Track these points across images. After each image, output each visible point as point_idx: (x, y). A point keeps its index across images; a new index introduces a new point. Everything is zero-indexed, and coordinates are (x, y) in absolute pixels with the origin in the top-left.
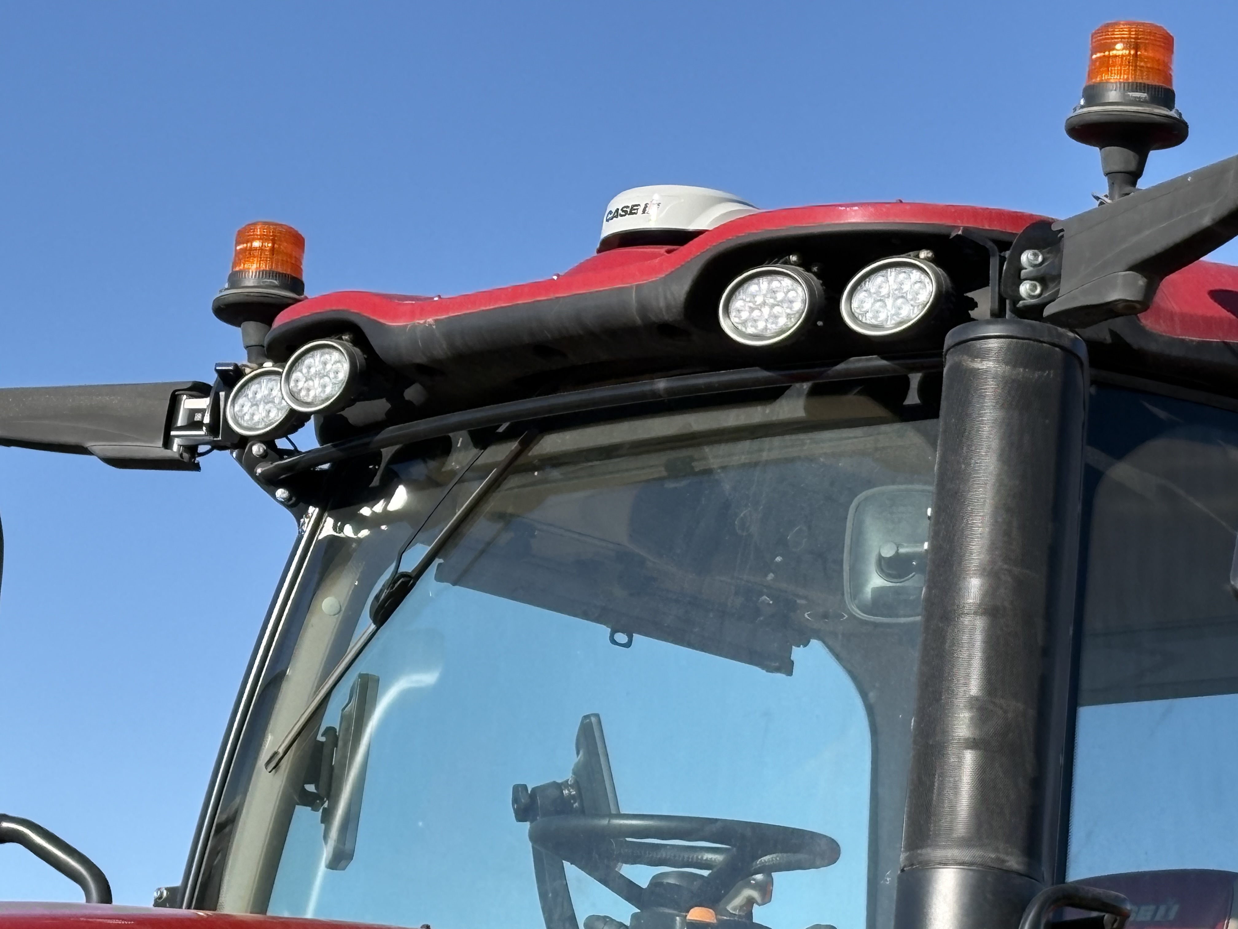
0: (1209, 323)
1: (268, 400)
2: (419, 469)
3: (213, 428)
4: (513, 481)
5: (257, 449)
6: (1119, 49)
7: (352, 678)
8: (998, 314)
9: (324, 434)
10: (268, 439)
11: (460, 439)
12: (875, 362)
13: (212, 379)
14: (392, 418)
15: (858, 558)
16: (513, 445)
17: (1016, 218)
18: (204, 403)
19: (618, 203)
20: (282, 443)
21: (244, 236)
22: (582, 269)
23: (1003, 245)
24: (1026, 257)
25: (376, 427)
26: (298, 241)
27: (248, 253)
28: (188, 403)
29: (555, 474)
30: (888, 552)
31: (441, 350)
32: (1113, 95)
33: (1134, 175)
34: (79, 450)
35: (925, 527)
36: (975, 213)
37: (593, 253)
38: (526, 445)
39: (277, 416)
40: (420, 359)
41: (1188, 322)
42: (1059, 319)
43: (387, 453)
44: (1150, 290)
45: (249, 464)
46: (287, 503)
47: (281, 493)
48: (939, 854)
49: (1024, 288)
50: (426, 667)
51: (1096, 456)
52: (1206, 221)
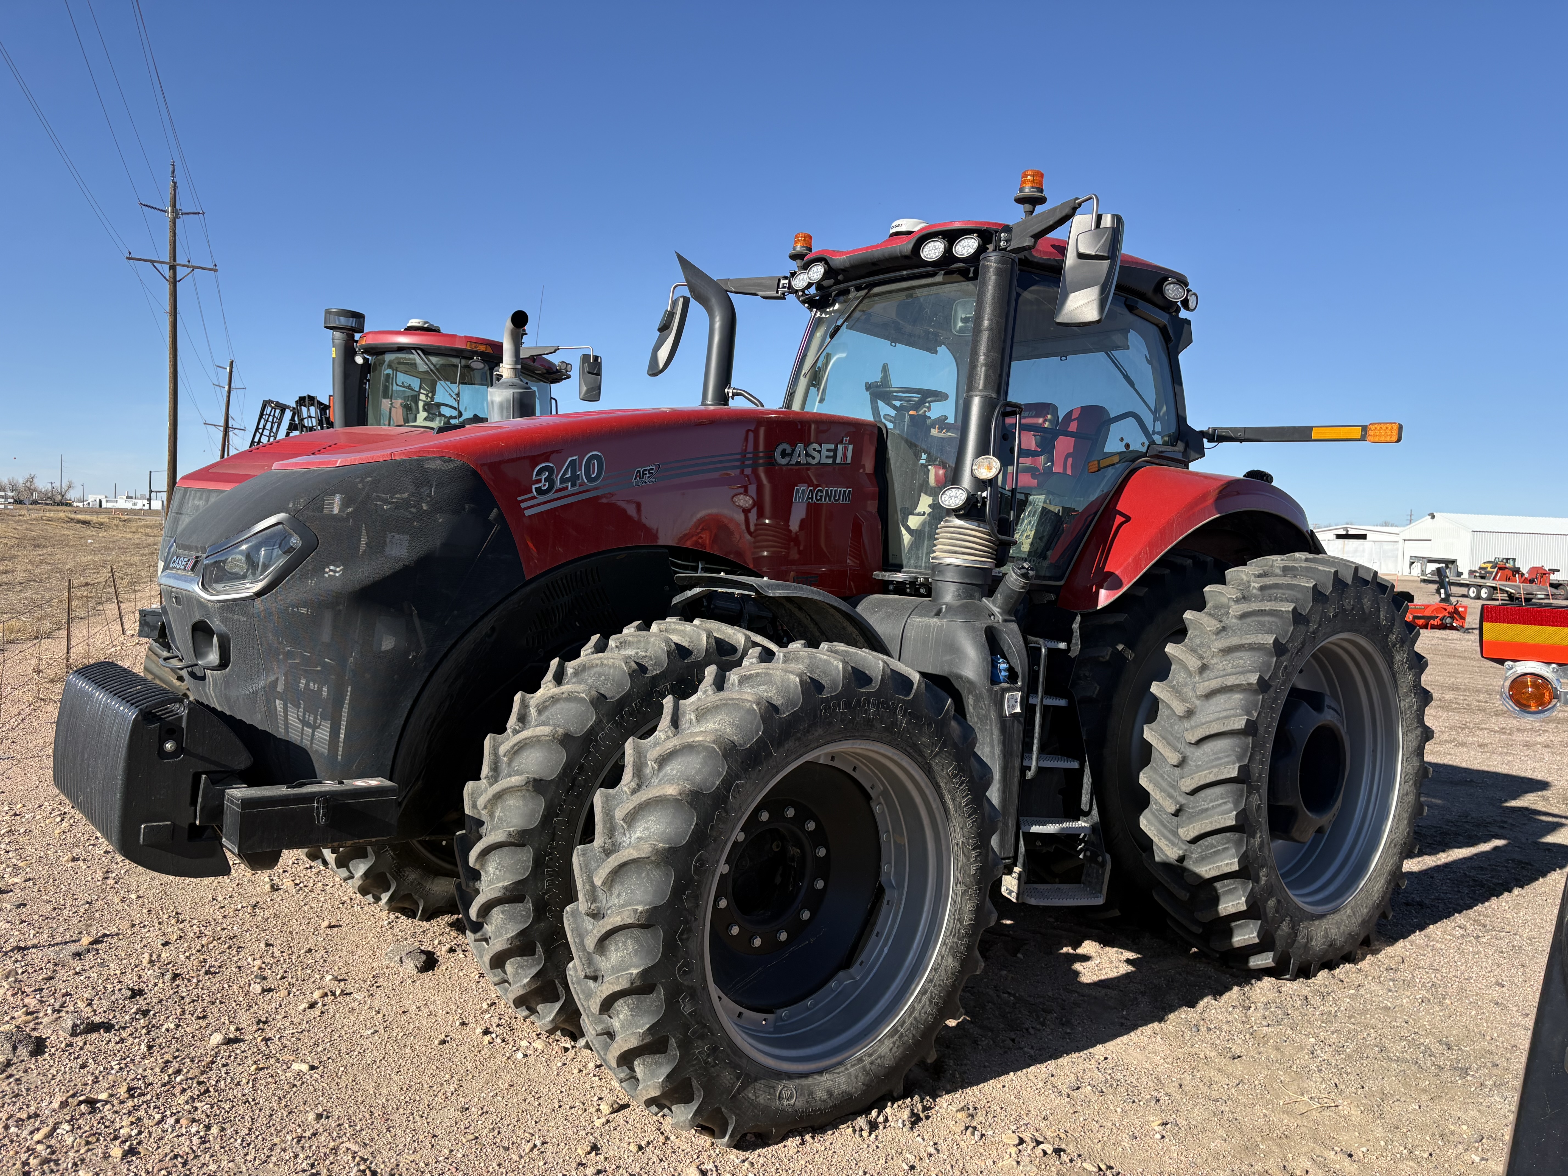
0: (1051, 253)
1: (803, 280)
2: (842, 298)
3: (789, 288)
4: (866, 301)
5: (800, 293)
6: (1029, 177)
7: (824, 353)
8: (995, 250)
9: (817, 289)
10: (803, 290)
11: (852, 289)
12: (961, 265)
13: (789, 275)
14: (835, 284)
15: (955, 318)
16: (866, 291)
17: (1000, 224)
18: (787, 281)
19: (894, 224)
20: (806, 292)
21: (797, 236)
22: (885, 242)
23: (996, 232)
24: (1002, 235)
25: (831, 286)
26: (811, 238)
27: (797, 242)
28: (782, 282)
29: (876, 298)
30: (963, 316)
31: (847, 265)
32: (1027, 190)
33: (1032, 212)
34: (755, 294)
35: (974, 309)
36: (989, 223)
37: (887, 237)
38: (869, 291)
39: (805, 284)
40: (842, 267)
41: (1045, 253)
42: (1011, 251)
43: (834, 294)
44: (1035, 243)
45: (798, 298)
46: (808, 308)
47: (806, 305)
48: (975, 393)
49: (1002, 243)
50: (843, 352)
51: (1019, 290)
52: (1051, 223)
